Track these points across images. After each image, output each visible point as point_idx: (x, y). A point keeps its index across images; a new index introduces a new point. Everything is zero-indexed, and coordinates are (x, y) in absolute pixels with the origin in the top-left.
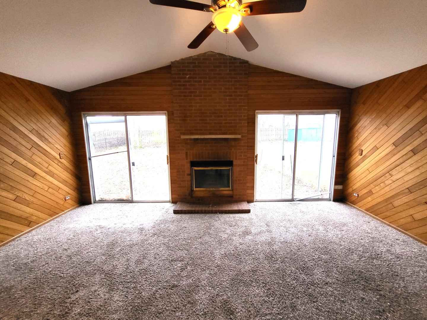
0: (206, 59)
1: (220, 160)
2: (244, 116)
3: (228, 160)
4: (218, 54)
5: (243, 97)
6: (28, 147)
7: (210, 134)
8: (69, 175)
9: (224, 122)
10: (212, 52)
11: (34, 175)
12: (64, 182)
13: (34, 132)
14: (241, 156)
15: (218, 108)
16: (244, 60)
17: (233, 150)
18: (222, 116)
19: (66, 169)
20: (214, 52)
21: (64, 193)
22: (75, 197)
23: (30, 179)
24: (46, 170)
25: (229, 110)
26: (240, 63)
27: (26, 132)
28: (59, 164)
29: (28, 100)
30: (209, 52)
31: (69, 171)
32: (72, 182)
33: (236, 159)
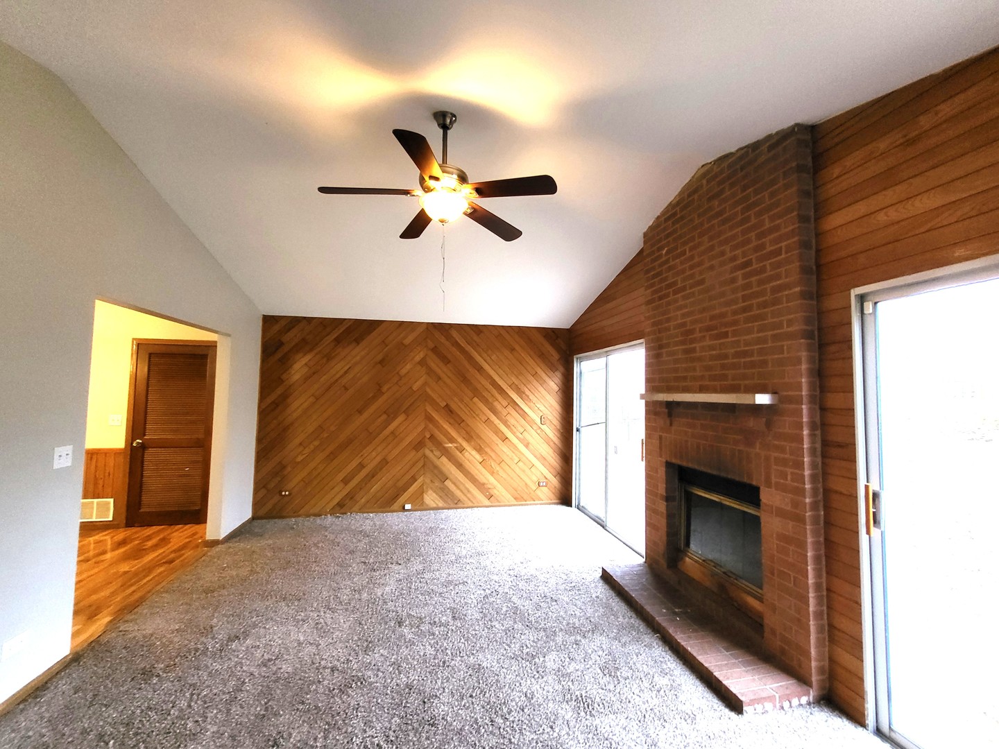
0: (695, 191)
1: (723, 474)
2: (790, 322)
3: (745, 480)
4: (715, 161)
5: (783, 256)
6: (503, 404)
7: (702, 390)
8: (550, 451)
9: (733, 351)
10: (703, 166)
11: (505, 439)
12: (542, 459)
13: (513, 386)
14: (785, 476)
15: (717, 311)
16: (783, 130)
17: (758, 445)
18: (726, 335)
19: (547, 440)
20: (707, 164)
21: (539, 474)
22: (555, 487)
23: (499, 442)
24: (520, 436)
25: (744, 310)
26: (771, 148)
27: (504, 386)
28: (539, 431)
29: (512, 350)
30: (699, 169)
31: (552, 443)
32: (555, 463)
33: (769, 485)
